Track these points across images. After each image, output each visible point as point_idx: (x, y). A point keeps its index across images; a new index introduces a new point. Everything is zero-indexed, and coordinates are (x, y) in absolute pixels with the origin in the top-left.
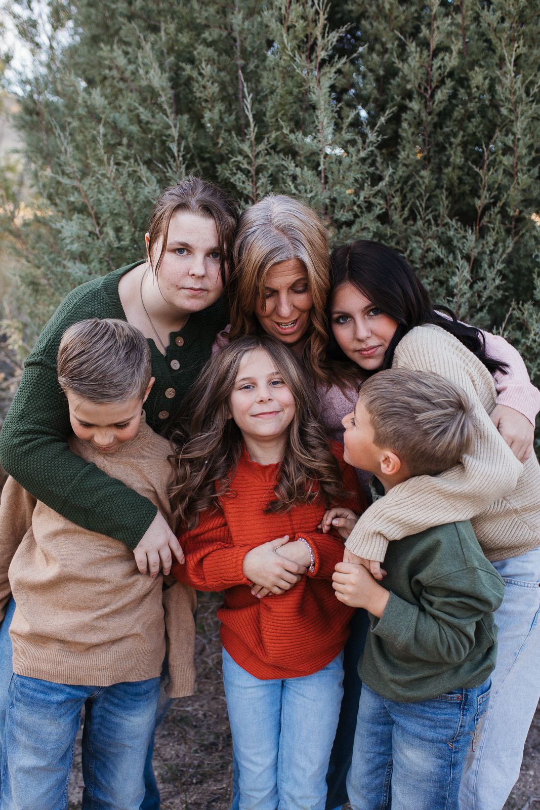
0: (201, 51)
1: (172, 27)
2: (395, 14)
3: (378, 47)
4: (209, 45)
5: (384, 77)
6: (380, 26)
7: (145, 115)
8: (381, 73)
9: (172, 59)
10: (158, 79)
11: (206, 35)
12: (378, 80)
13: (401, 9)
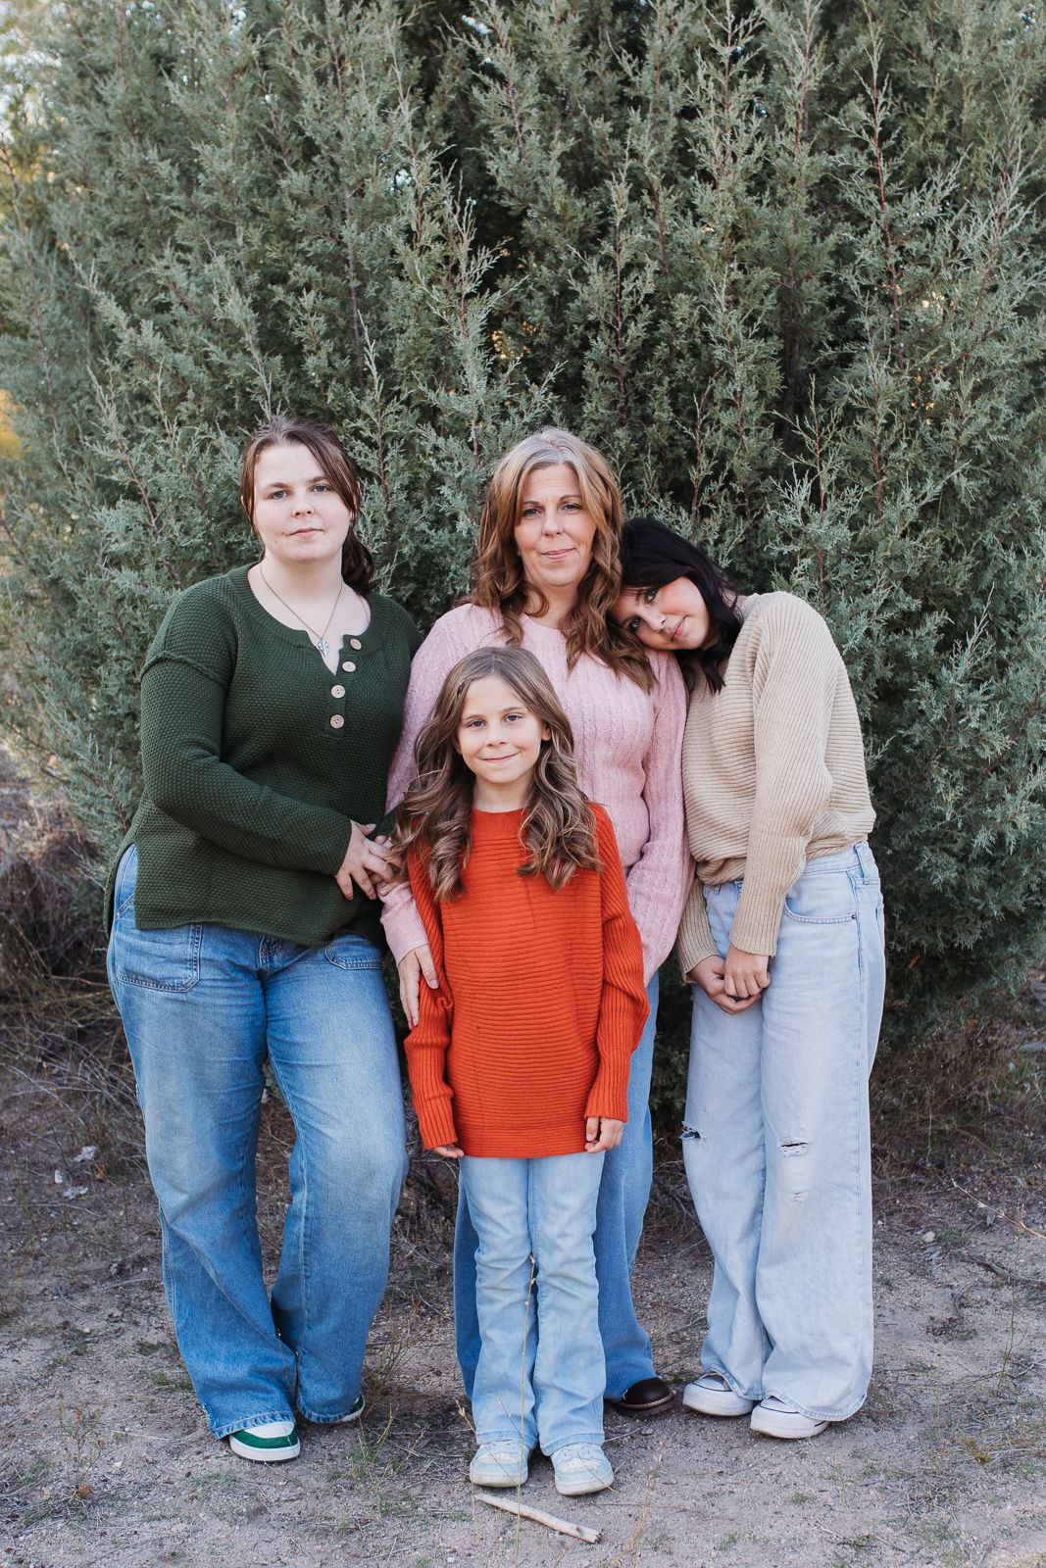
0: (301, 272)
1: (256, 235)
2: (570, 213)
3: (548, 256)
4: (308, 261)
5: (560, 296)
6: (549, 228)
7: (217, 355)
8: (555, 293)
9: (254, 278)
10: (237, 309)
11: (304, 245)
12: (551, 301)
13: (580, 203)
